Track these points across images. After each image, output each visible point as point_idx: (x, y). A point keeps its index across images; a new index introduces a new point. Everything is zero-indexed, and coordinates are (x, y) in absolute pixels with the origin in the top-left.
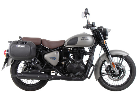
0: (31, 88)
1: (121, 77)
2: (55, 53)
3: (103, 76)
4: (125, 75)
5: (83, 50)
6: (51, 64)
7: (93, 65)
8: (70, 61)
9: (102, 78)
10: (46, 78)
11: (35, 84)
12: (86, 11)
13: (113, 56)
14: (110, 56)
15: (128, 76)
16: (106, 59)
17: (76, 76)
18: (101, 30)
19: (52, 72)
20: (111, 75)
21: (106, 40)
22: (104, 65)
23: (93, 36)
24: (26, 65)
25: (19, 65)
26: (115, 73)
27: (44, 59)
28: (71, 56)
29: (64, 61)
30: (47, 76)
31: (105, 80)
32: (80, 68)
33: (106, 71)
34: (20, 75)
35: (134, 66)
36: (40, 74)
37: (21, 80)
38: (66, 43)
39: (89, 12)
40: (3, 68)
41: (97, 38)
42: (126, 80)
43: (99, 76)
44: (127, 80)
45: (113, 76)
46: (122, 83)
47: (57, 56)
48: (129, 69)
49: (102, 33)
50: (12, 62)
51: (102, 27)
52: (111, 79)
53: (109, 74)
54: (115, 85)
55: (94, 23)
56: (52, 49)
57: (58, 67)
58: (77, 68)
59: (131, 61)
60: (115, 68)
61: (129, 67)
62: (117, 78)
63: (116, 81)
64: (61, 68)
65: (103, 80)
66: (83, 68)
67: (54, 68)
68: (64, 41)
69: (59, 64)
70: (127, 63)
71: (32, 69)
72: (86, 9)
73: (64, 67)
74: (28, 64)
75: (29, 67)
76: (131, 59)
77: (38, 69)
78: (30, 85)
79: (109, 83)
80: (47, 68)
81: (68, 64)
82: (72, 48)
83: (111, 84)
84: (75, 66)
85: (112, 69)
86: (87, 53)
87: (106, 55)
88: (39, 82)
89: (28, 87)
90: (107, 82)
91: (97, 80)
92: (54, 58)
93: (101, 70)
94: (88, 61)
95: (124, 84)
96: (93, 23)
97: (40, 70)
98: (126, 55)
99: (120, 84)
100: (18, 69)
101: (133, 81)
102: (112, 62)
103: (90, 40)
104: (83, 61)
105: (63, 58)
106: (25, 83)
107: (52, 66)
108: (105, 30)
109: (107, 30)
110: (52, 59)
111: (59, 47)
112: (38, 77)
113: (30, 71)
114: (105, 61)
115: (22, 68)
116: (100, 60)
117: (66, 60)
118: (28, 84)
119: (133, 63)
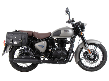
0: (25, 69)
1: (95, 61)
2: (43, 43)
3: (81, 60)
4: (98, 59)
5: (65, 40)
6: (40, 51)
7: (73, 52)
8: (55, 49)
9: (81, 61)
10: (36, 61)
11: (28, 66)
12: (67, 10)
13: (89, 45)
14: (87, 44)
15: (101, 60)
16: (84, 47)
17: (60, 60)
18: (80, 24)
19: (41, 57)
20: (87, 59)
21: (83, 32)
22: (82, 51)
23: (73, 29)
24: (21, 52)
25: (16, 52)
26: (91, 58)
27: (35, 47)
28: (57, 44)
29: (50, 48)
30: (37, 60)
31: (83, 63)
32: (63, 54)
33: (83, 56)
34: (16, 60)
35: (105, 52)
36: (31, 59)
37: (17, 63)
38: (52, 35)
39: (69, 11)
40: (3, 54)
41: (76, 30)
42: (99, 63)
43: (78, 60)
44: (101, 63)
45: (89, 60)
46: (97, 65)
47: (45, 44)
48: (102, 55)
49: (80, 26)
50: (9, 50)
51: (80, 22)
52: (88, 62)
53: (86, 59)
54: (91, 67)
55: (74, 19)
56: (41, 40)
57: (46, 53)
58: (60, 54)
59: (103, 48)
60: (90, 54)
61: (102, 53)
62: (93, 61)
63: (92, 64)
64: (48, 54)
65: (82, 63)
66: (66, 54)
67: (42, 54)
68: (50, 33)
69: (47, 51)
70: (100, 50)
71: (25, 55)
72: (67, 8)
73: (51, 53)
74: (22, 51)
75: (23, 54)
76: (103, 46)
77: (30, 55)
78: (24, 67)
79: (86, 65)
80: (37, 54)
81: (54, 51)
82: (57, 38)
83: (88, 66)
84: (59, 52)
85: (88, 55)
86: (68, 42)
87: (83, 43)
88: (31, 65)
89: (22, 69)
90: (84, 64)
91: (76, 63)
92: (42, 46)
93: (80, 55)
94: (69, 49)
95: (98, 66)
96: (72, 19)
97: (31, 56)
98: (99, 43)
99: (95, 66)
100: (15, 55)
101: (105, 64)
102: (89, 49)
103: (71, 32)
104: (65, 48)
105: (50, 46)
106: (20, 65)
107: (41, 52)
108: (83, 24)
109: (84, 25)
110: (41, 47)
111: (47, 38)
112: (30, 61)
113: (23, 56)
114: (83, 48)
115: (17, 54)
116: (79, 48)
117: (52, 48)
118: (23, 67)
119: (105, 50)
